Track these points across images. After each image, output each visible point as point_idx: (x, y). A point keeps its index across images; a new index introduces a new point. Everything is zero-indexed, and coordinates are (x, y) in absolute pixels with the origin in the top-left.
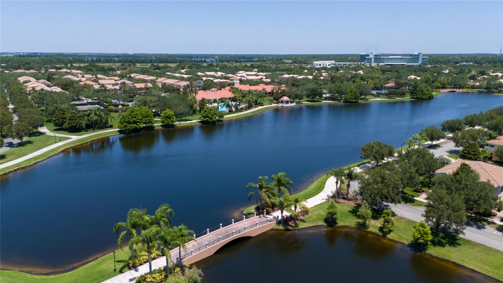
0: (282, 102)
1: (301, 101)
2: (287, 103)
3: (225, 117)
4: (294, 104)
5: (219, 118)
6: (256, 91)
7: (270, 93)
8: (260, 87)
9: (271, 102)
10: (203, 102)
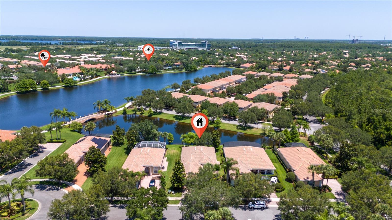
0: (112, 74)
1: (124, 73)
2: (115, 75)
3: (78, 83)
4: (119, 75)
5: (75, 84)
6: (95, 68)
7: (105, 69)
8: (98, 66)
9: (106, 75)
10: (63, 76)
